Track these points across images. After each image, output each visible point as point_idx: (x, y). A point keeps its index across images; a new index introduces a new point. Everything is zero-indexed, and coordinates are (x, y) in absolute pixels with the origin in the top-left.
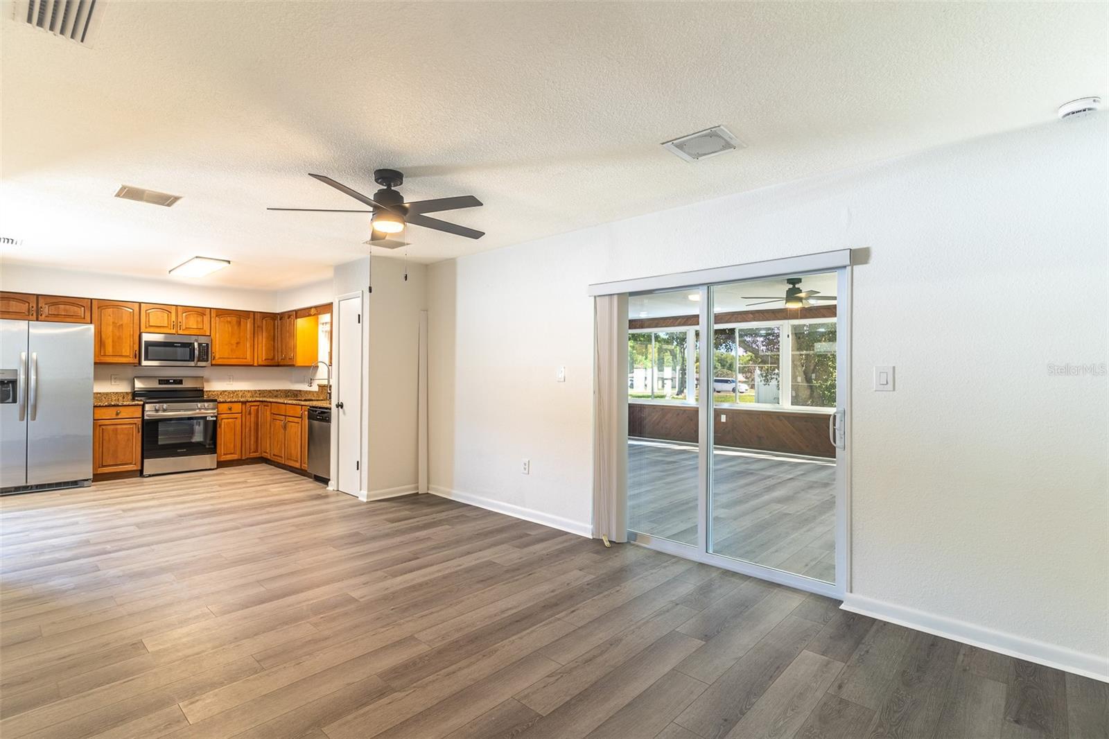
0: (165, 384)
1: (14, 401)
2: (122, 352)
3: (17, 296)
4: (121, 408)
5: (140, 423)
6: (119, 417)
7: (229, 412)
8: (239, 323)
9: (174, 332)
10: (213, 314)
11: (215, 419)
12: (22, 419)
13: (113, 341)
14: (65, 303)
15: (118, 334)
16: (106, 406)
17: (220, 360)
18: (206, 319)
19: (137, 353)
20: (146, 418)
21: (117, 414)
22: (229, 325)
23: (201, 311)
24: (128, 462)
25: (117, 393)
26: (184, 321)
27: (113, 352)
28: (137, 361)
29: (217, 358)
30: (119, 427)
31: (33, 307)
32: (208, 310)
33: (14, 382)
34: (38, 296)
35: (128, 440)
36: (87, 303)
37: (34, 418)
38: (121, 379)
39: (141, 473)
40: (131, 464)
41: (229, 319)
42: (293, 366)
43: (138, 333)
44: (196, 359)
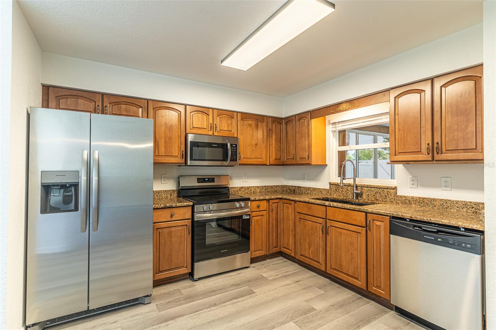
0: (202, 182)
1: (76, 209)
2: (172, 153)
3: (85, 95)
4: (175, 210)
5: (190, 224)
6: (173, 219)
7: (258, 210)
8: (257, 126)
9: (211, 133)
10: (239, 118)
11: (249, 217)
12: (83, 230)
13: (165, 142)
14: (126, 103)
15: (169, 135)
16: (162, 208)
17: (244, 160)
18: (234, 121)
19: (184, 152)
20: (195, 220)
21: (172, 216)
22: (250, 128)
23: (230, 114)
24: (181, 265)
25: (166, 191)
26: (218, 124)
27: (166, 152)
28: (183, 161)
29: (242, 158)
30: (173, 229)
31: (98, 106)
32: (235, 114)
33: (76, 186)
34: (103, 94)
35: (181, 242)
36: (144, 103)
37: (96, 229)
38: (169, 178)
39: (191, 275)
40: (183, 267)
41: (250, 122)
42: (309, 164)
43: (184, 134)
44: (229, 159)
